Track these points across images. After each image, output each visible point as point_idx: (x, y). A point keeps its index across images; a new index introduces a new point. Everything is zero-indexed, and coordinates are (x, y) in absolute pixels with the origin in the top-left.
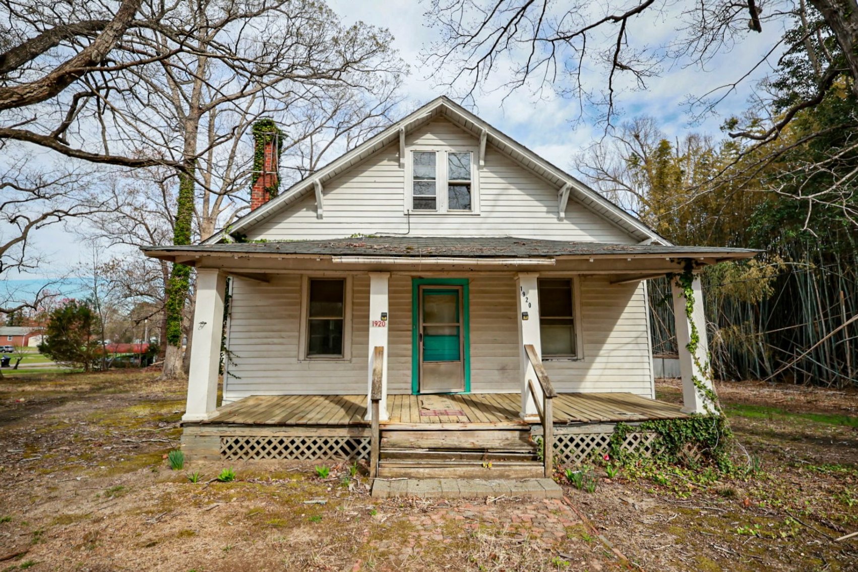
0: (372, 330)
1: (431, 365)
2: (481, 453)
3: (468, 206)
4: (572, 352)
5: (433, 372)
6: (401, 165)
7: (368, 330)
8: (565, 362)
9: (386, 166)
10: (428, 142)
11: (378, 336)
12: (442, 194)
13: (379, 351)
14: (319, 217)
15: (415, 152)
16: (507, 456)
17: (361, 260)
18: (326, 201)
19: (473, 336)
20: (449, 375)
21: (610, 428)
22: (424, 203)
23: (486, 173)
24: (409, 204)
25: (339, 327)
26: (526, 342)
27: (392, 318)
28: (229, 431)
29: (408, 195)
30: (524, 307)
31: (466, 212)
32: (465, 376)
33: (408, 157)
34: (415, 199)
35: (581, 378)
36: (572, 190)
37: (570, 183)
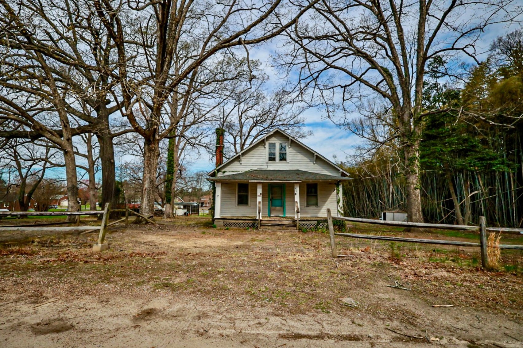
0: (258, 197)
1: (274, 208)
2: (283, 225)
3: (285, 160)
4: (316, 205)
5: (274, 210)
6: (265, 148)
7: (256, 197)
8: (314, 207)
9: (260, 148)
10: (273, 140)
11: (259, 199)
12: (277, 157)
13: (259, 202)
14: (241, 164)
15: (270, 144)
16: (288, 226)
17: (256, 181)
18: (243, 159)
19: (287, 200)
20: (279, 211)
21: (316, 222)
22: (272, 159)
23: (291, 149)
24: (267, 159)
25: (247, 197)
26: (296, 200)
27: (263, 195)
28: (225, 221)
29: (267, 157)
30: (295, 192)
31: (284, 161)
32: (284, 212)
33: (267, 146)
34: (269, 158)
35: (318, 212)
36: (317, 156)
37: (316, 154)
